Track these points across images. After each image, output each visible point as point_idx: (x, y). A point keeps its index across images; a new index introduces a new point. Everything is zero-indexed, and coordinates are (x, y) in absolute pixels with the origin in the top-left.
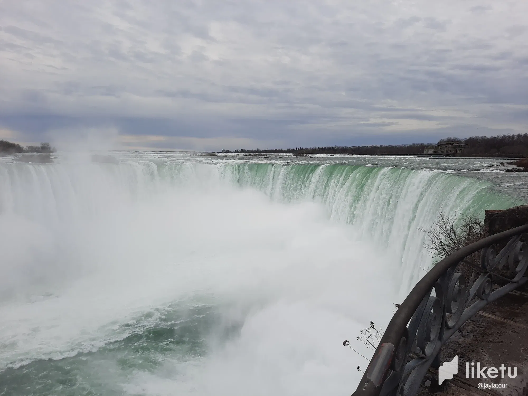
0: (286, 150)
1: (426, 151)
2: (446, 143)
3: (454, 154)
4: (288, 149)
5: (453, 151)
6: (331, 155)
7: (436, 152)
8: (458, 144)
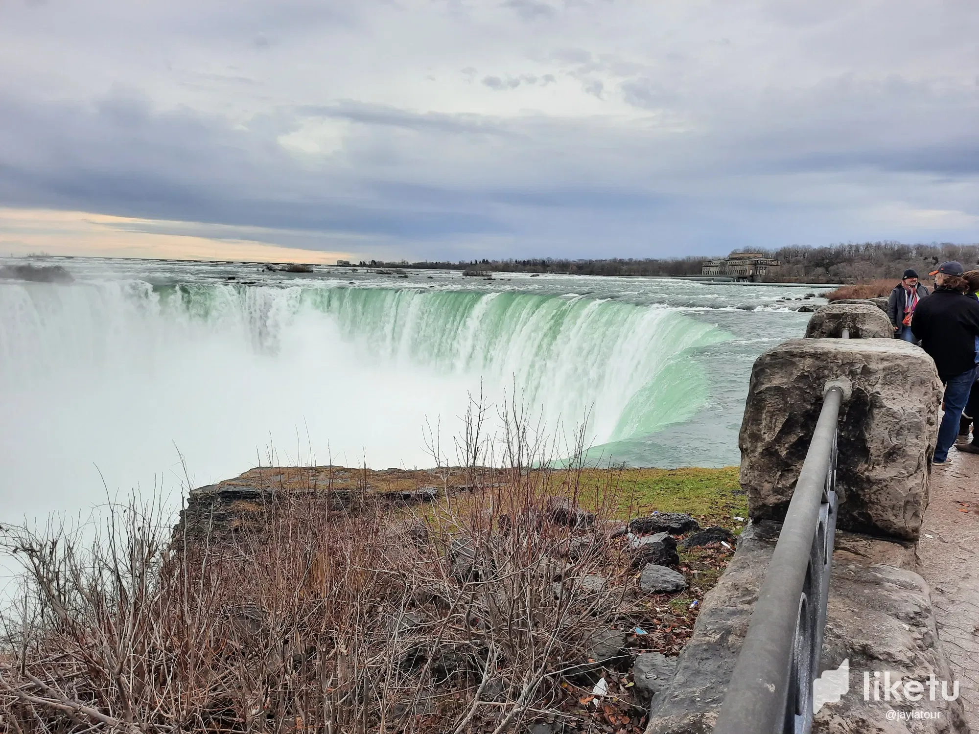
0: (457, 263)
1: (705, 270)
2: (741, 256)
3: (752, 276)
4: (460, 262)
5: (751, 271)
6: (534, 276)
7: (722, 273)
8: (761, 259)
